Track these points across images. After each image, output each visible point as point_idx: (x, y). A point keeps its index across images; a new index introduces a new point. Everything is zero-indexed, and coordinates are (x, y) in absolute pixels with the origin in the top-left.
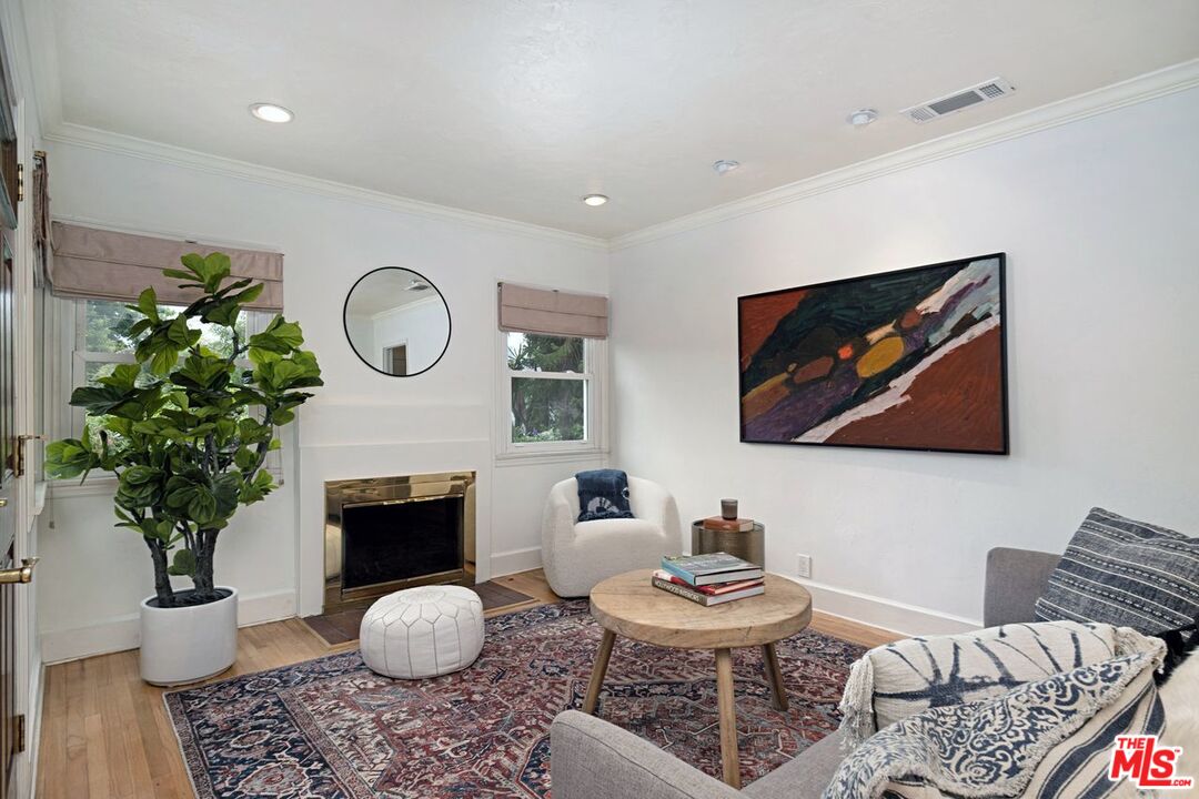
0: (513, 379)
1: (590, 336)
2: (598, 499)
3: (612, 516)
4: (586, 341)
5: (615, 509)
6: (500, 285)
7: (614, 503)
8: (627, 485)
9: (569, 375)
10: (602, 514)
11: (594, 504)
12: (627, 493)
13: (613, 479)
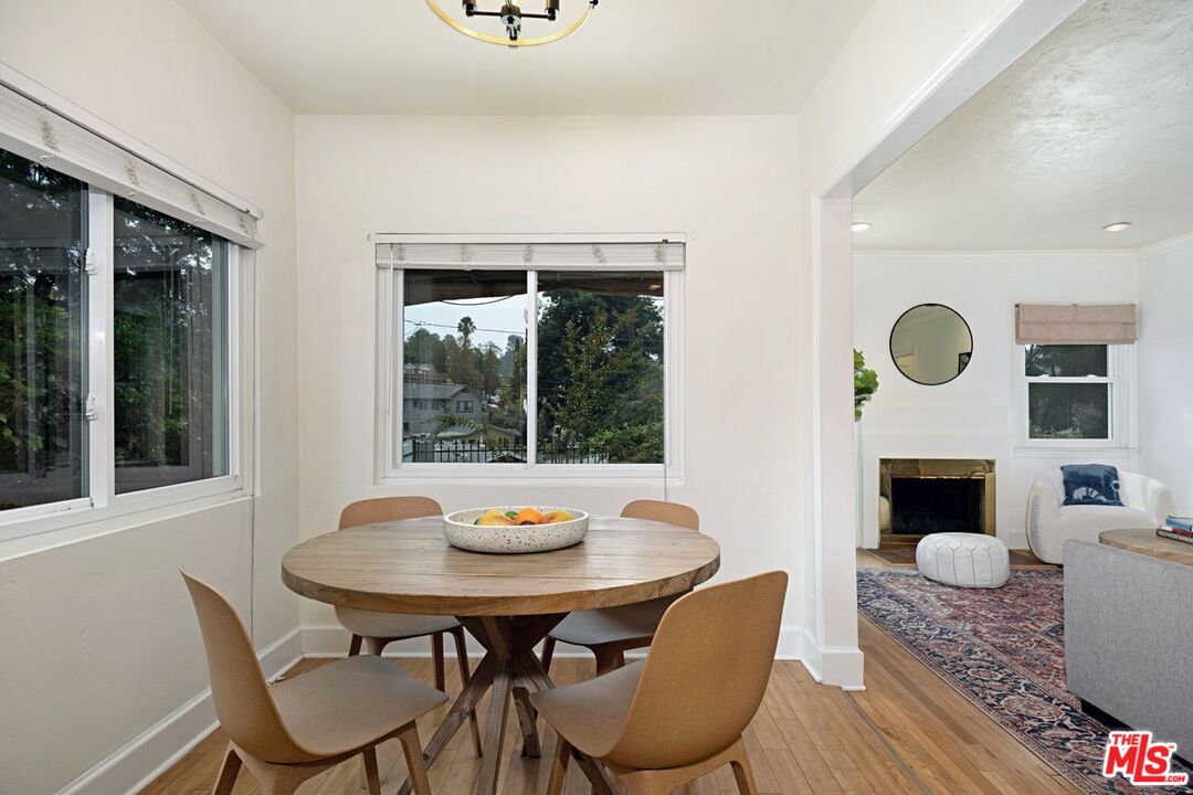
0: (1030, 384)
1: (1116, 342)
2: (1084, 489)
3: (1100, 503)
4: (1110, 348)
5: (1103, 498)
6: (1017, 306)
7: (1101, 493)
8: (1117, 478)
9: (1092, 379)
10: (1087, 501)
11: (1080, 493)
12: (1117, 486)
13: (1102, 474)
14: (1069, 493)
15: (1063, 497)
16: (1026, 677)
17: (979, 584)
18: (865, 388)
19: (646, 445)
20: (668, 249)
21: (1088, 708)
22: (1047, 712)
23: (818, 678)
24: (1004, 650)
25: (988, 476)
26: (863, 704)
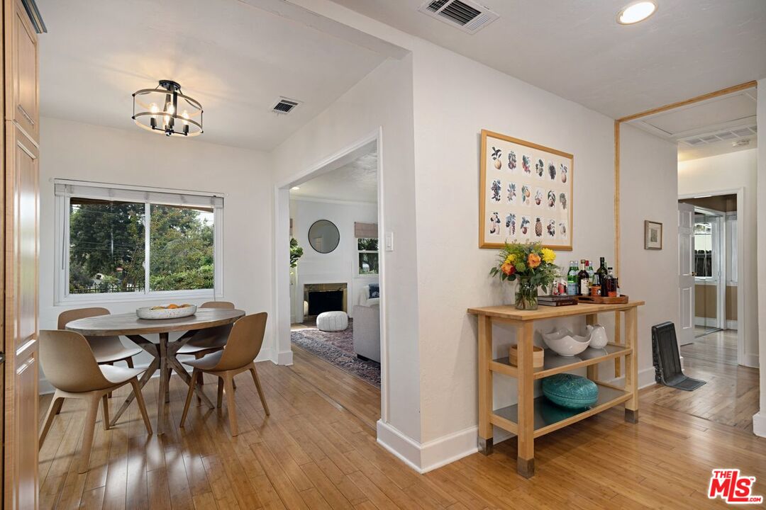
0: (359, 254)
2: (375, 292)
6: (355, 223)
9: (373, 251)
10: (376, 296)
11: (374, 294)
14: (371, 294)
15: (369, 296)
16: (344, 352)
17: (338, 329)
18: (296, 255)
19: (184, 283)
20: (216, 200)
21: (359, 356)
22: (347, 359)
23: (276, 363)
24: (340, 347)
25: (344, 290)
26: (293, 368)
